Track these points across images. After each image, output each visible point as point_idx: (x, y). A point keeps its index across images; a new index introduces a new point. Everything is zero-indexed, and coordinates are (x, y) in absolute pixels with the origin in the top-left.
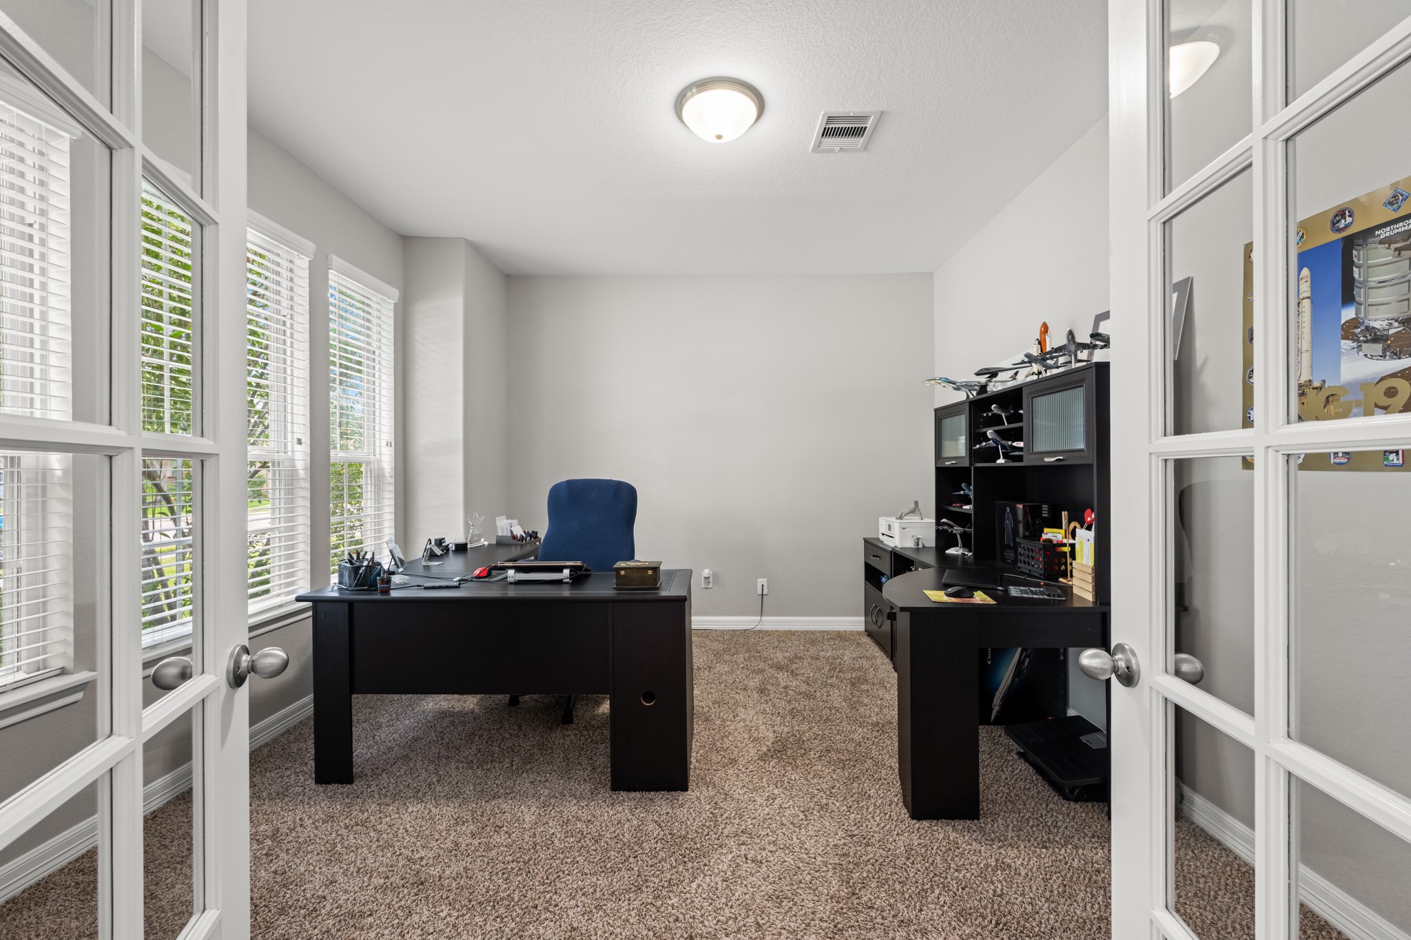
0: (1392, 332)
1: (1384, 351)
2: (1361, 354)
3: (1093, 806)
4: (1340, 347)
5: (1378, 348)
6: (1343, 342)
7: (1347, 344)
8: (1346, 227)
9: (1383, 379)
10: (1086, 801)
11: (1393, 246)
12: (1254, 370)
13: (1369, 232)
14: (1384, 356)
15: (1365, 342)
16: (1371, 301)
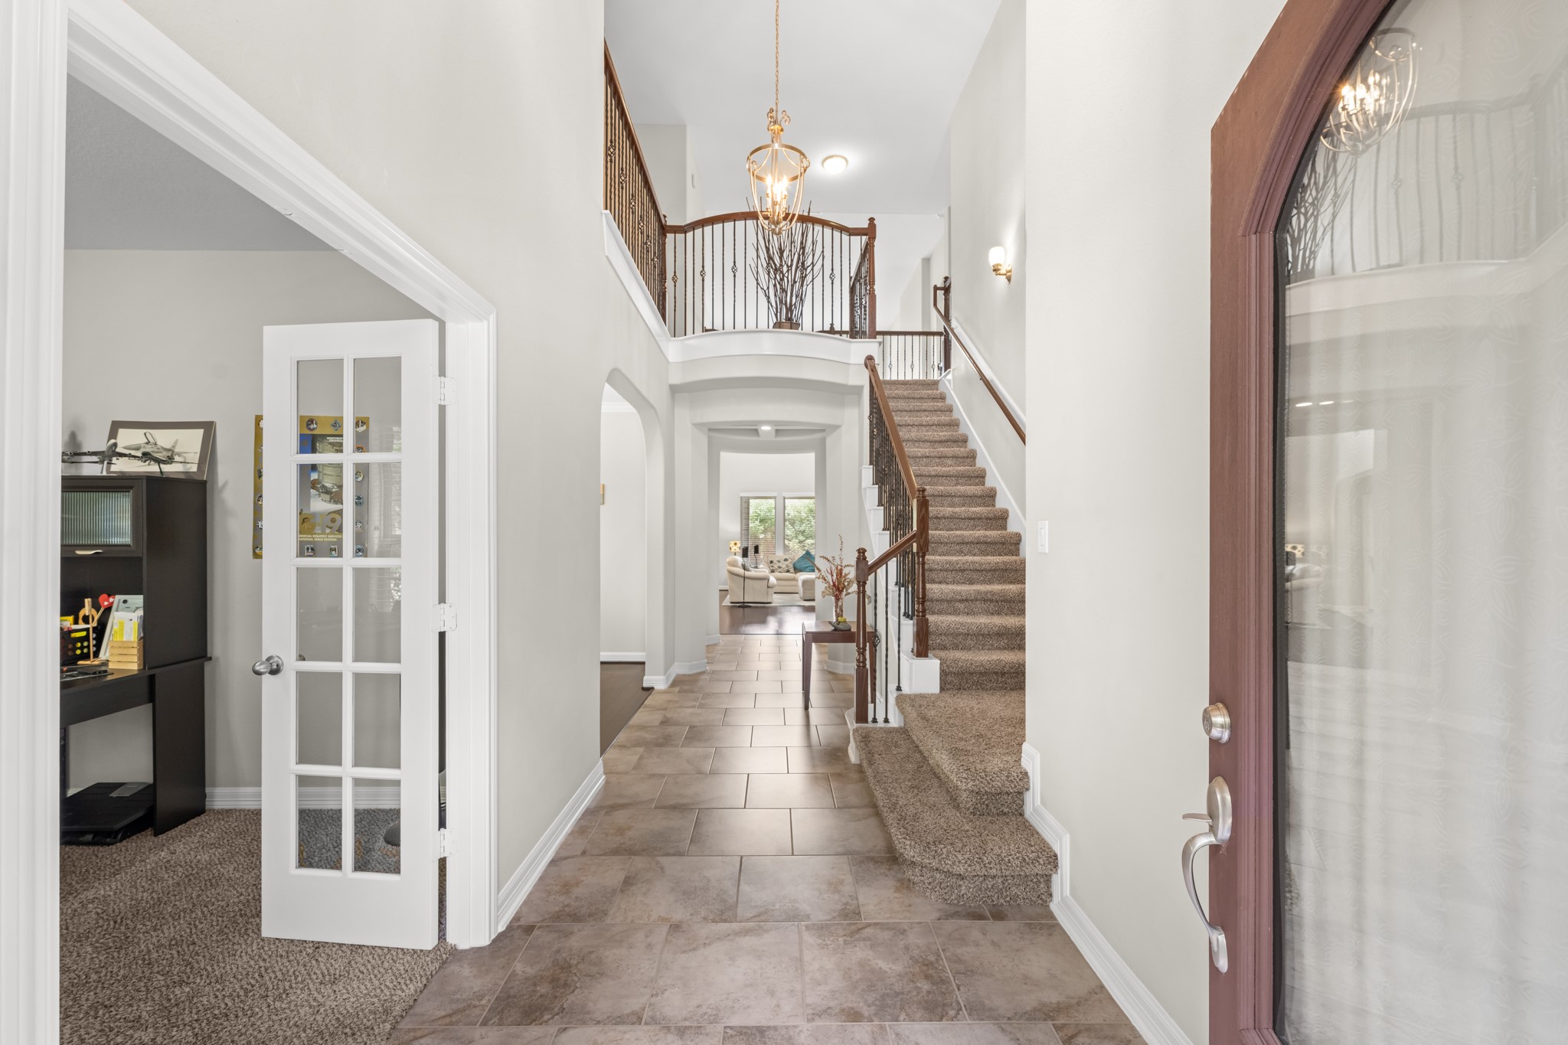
0: (334, 490)
1: (331, 499)
2: (320, 498)
3: (138, 837)
4: (310, 493)
5: (327, 497)
6: (312, 490)
7: (313, 491)
8: (314, 429)
9: (330, 513)
10: (129, 837)
11: (335, 448)
12: (263, 496)
13: (325, 436)
14: (330, 502)
15: (323, 492)
16: (325, 472)
